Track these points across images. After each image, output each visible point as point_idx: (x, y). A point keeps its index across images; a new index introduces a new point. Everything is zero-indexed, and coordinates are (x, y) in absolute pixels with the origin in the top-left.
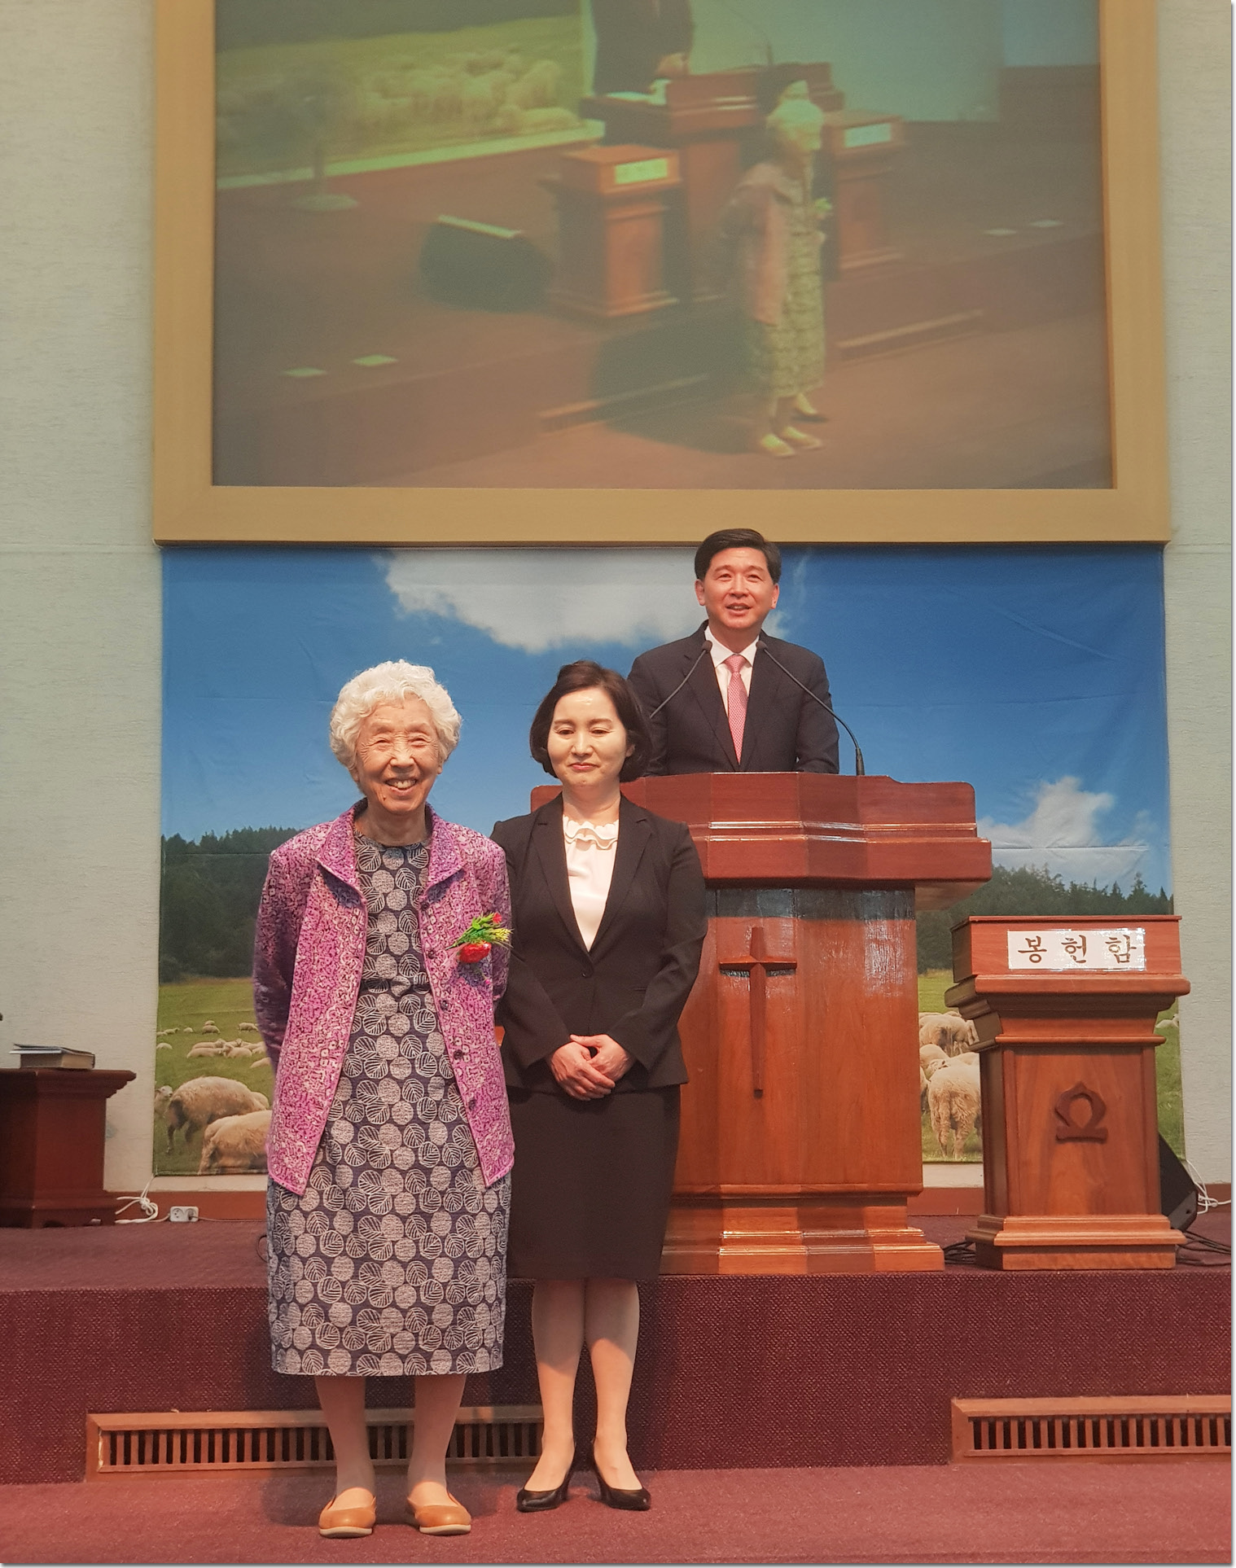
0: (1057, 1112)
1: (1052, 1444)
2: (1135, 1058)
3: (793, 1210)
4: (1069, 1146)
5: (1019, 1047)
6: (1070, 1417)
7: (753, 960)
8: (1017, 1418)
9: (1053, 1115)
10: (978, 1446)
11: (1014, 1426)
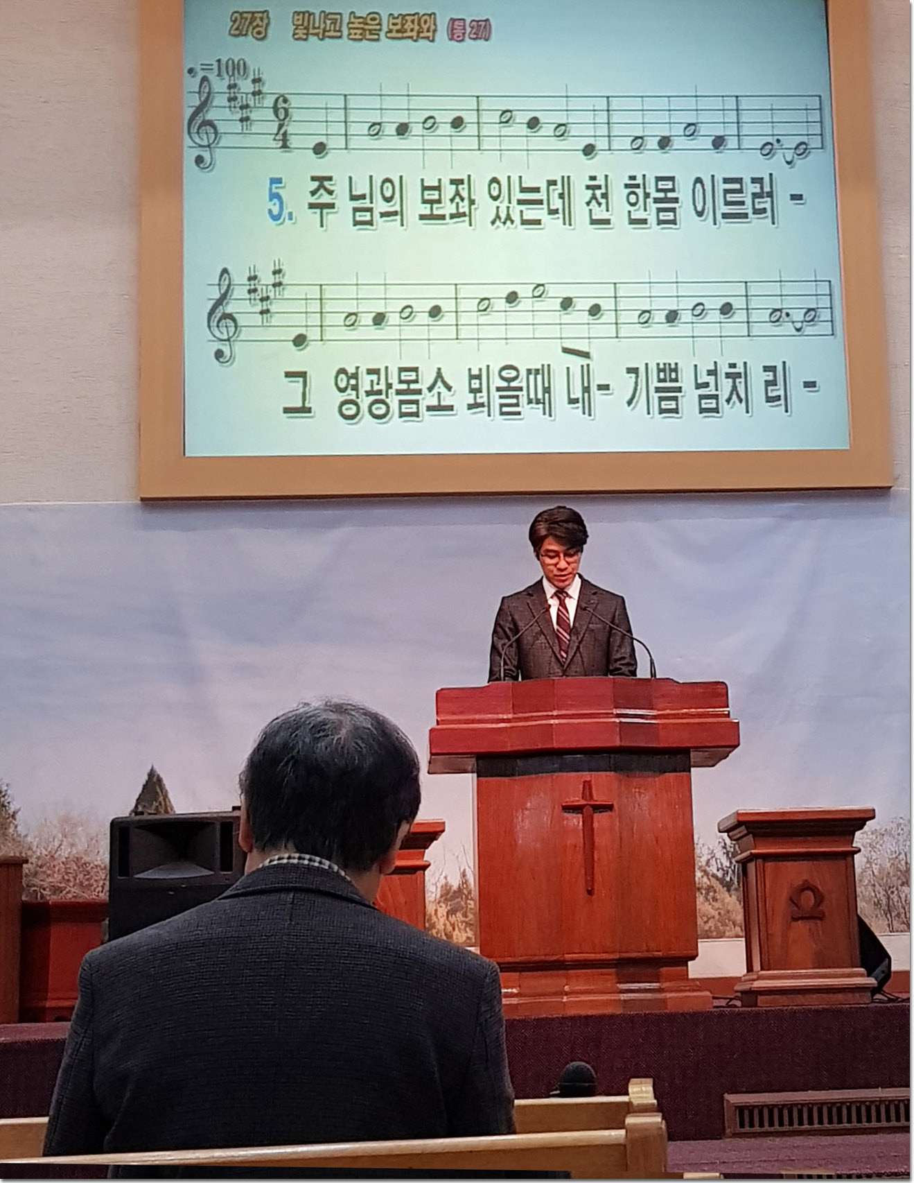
0: (791, 900)
1: (791, 1124)
2: (843, 861)
3: (614, 970)
4: (800, 922)
5: (765, 857)
6: (803, 1105)
7: (586, 803)
8: (767, 1106)
9: (790, 902)
10: (742, 1126)
11: (766, 1112)
